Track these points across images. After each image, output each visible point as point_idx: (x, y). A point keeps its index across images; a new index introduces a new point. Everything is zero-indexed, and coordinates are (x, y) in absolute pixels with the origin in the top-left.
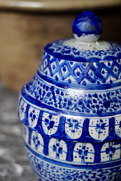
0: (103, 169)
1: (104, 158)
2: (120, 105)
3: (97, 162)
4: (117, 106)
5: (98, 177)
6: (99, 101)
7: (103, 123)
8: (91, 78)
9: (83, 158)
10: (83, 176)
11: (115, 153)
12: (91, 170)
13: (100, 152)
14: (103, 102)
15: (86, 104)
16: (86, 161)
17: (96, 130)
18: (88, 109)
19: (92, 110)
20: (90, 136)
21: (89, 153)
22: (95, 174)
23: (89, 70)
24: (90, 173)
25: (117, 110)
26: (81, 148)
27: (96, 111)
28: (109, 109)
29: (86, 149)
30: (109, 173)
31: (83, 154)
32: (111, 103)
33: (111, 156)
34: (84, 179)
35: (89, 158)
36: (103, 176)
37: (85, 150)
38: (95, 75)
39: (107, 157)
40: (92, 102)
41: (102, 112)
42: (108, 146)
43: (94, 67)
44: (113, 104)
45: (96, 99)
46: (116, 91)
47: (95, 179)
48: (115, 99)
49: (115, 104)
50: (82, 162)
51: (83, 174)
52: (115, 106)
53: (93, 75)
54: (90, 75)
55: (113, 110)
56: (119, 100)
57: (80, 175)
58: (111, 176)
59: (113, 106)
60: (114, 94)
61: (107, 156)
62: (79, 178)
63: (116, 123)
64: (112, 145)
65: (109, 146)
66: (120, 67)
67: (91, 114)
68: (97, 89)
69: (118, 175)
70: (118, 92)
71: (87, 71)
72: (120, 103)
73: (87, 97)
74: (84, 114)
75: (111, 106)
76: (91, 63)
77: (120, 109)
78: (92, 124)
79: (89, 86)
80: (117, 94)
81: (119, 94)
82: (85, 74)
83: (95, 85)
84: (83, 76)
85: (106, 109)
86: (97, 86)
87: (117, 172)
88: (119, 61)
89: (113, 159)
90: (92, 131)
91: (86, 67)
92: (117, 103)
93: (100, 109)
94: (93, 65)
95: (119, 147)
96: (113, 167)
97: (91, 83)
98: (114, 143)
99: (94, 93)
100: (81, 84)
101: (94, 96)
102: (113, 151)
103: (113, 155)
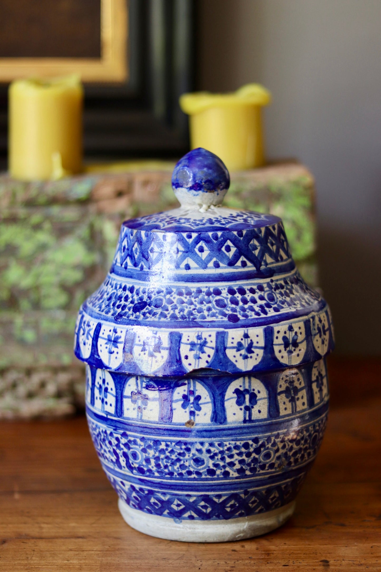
0: (128, 433)
1: (128, 409)
2: (159, 313)
4: (153, 313)
5: (125, 450)
6: (132, 299)
7: (117, 335)
8: (134, 257)
9: (103, 401)
10: (106, 440)
11: (148, 407)
12: (112, 430)
13: (122, 396)
14: (136, 302)
15: (114, 301)
16: (106, 408)
17: (106, 345)
18: (110, 308)
19: (114, 310)
20: (99, 356)
21: (109, 393)
22: (118, 440)
23: (134, 243)
24: (112, 435)
26: (101, 382)
27: (117, 314)
28: (136, 315)
29: (106, 385)
30: (141, 448)
31: (103, 395)
32: (147, 306)
33: (140, 410)
34: (108, 448)
35: (109, 404)
36: (131, 450)
37: (105, 387)
38: (140, 253)
39: (134, 409)
40: (123, 299)
41: (123, 317)
42: (135, 387)
43: (141, 238)
44: (149, 308)
46: (167, 289)
47: (122, 451)
48: (158, 302)
49: (152, 310)
50: (102, 410)
51: (105, 435)
52: (150, 313)
53: (138, 253)
54: (134, 252)
55: (142, 317)
56: (165, 306)
58: (147, 455)
59: (147, 311)
60: (161, 294)
61: (134, 407)
62: (103, 444)
63: (137, 341)
64: (142, 387)
65: (137, 389)
66: (188, 248)
67: (108, 317)
68: (137, 279)
69: (162, 459)
70: (170, 291)
71: (133, 245)
72: (163, 309)
73: (121, 290)
74: (101, 315)
75: (143, 311)
76: (139, 231)
77: (154, 319)
78: (103, 334)
79: (130, 272)
80: (167, 294)
81: (172, 296)
82: (130, 249)
83: (137, 270)
84: (128, 252)
85: (131, 314)
86: (138, 273)
87: (157, 451)
88: (190, 237)
89: (144, 418)
90: (101, 346)
91: (133, 237)
92: (159, 308)
93: (124, 312)
94: (140, 235)
95: (156, 397)
96: (145, 436)
97: (133, 267)
98: (144, 385)
99: (132, 284)
100: (123, 266)
101: (130, 289)
102: (144, 401)
103: (143, 410)
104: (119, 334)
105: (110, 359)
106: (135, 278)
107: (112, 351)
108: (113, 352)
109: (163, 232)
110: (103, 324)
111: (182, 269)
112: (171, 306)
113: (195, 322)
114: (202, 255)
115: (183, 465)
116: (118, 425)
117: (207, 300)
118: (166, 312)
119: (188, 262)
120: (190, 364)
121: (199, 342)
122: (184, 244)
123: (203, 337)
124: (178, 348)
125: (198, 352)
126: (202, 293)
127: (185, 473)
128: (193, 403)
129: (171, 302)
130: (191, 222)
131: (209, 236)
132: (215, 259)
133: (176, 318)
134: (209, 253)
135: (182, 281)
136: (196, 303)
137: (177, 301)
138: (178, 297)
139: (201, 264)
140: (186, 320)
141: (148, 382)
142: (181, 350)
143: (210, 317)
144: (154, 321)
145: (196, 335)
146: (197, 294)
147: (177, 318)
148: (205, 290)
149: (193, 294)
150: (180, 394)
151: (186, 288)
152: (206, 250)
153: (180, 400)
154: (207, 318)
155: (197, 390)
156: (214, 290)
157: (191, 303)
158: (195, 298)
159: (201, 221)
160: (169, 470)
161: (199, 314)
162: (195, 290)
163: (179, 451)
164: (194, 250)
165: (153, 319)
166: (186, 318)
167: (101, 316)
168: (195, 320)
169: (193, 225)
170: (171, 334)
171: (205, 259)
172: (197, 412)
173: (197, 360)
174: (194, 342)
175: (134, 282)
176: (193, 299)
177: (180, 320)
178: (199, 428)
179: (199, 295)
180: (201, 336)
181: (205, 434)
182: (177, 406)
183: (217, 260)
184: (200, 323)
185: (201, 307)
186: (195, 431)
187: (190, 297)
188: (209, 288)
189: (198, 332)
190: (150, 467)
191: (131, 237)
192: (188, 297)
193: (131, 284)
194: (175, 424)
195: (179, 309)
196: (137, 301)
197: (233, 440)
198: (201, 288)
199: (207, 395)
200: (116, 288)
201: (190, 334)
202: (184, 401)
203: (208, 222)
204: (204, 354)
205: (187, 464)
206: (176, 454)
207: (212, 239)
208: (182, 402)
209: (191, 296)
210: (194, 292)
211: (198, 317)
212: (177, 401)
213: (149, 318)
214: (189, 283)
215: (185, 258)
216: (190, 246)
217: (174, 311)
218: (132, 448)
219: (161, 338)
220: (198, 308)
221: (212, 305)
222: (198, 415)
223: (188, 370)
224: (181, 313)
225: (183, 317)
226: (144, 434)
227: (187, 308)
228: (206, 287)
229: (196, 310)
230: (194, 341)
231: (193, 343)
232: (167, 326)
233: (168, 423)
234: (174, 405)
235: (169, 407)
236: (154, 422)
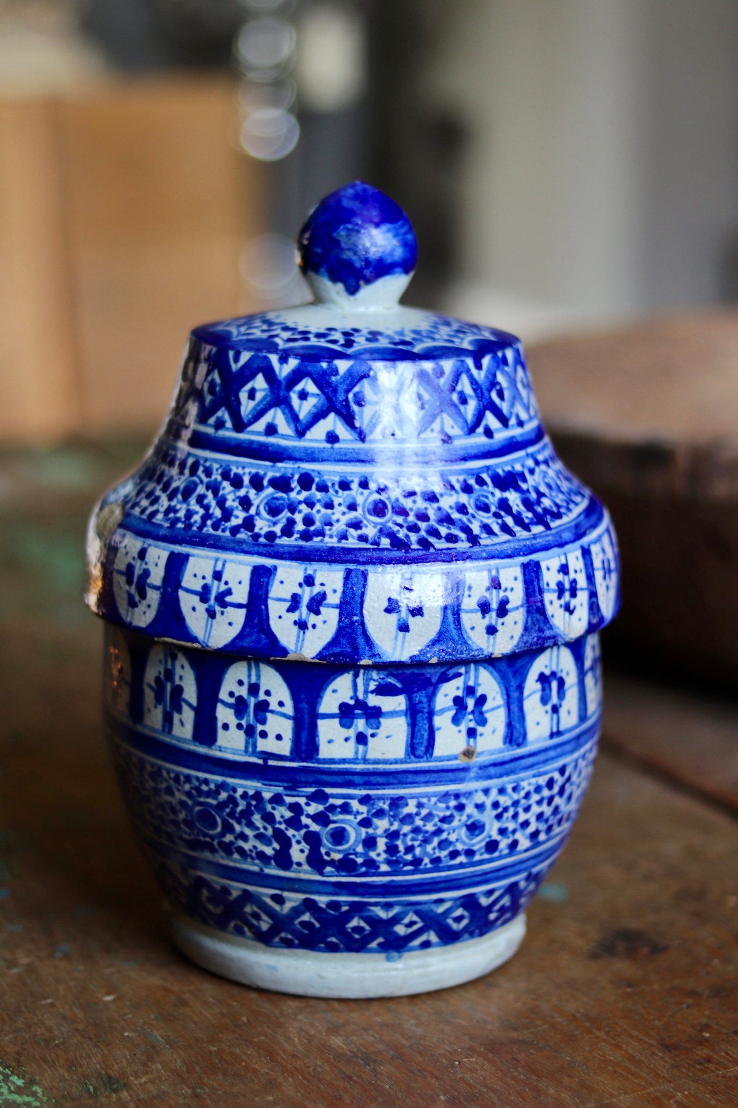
0: (328, 790)
1: (330, 742)
3: (303, 756)
5: (315, 827)
9: (250, 732)
10: (252, 814)
11: (382, 732)
12: (280, 790)
13: (315, 716)
16: (263, 745)
21: (272, 712)
22: (296, 809)
24: (277, 800)
26: (243, 691)
29: (262, 696)
30: (360, 818)
31: (250, 718)
33: (361, 739)
34: (258, 829)
35: (271, 736)
36: (332, 826)
37: (257, 701)
39: (346, 740)
42: (351, 693)
47: (303, 831)
50: (246, 751)
51: (254, 803)
57: (242, 805)
58: (370, 831)
61: (346, 736)
62: (239, 823)
64: (366, 692)
65: (355, 697)
69: (405, 835)
87: (395, 820)
89: (371, 755)
95: (398, 709)
96: (372, 792)
98: (372, 686)
102: (372, 721)
103: (370, 738)
115: (446, 840)
116: (302, 777)
127: (446, 857)
128: (473, 712)
141: (383, 679)
150: (448, 697)
153: (449, 709)
155: (479, 685)
160: (414, 856)
163: (442, 814)
172: (480, 729)
178: (484, 761)
181: (492, 770)
182: (443, 722)
186: (475, 769)
190: (373, 854)
194: (440, 759)
197: (534, 776)
199: (497, 693)
202: (457, 710)
205: (453, 838)
206: (436, 819)
208: (453, 712)
212: (443, 711)
218: (334, 822)
222: (481, 735)
226: (370, 789)
233: (425, 759)
234: (438, 721)
235: (427, 727)
236: (396, 762)
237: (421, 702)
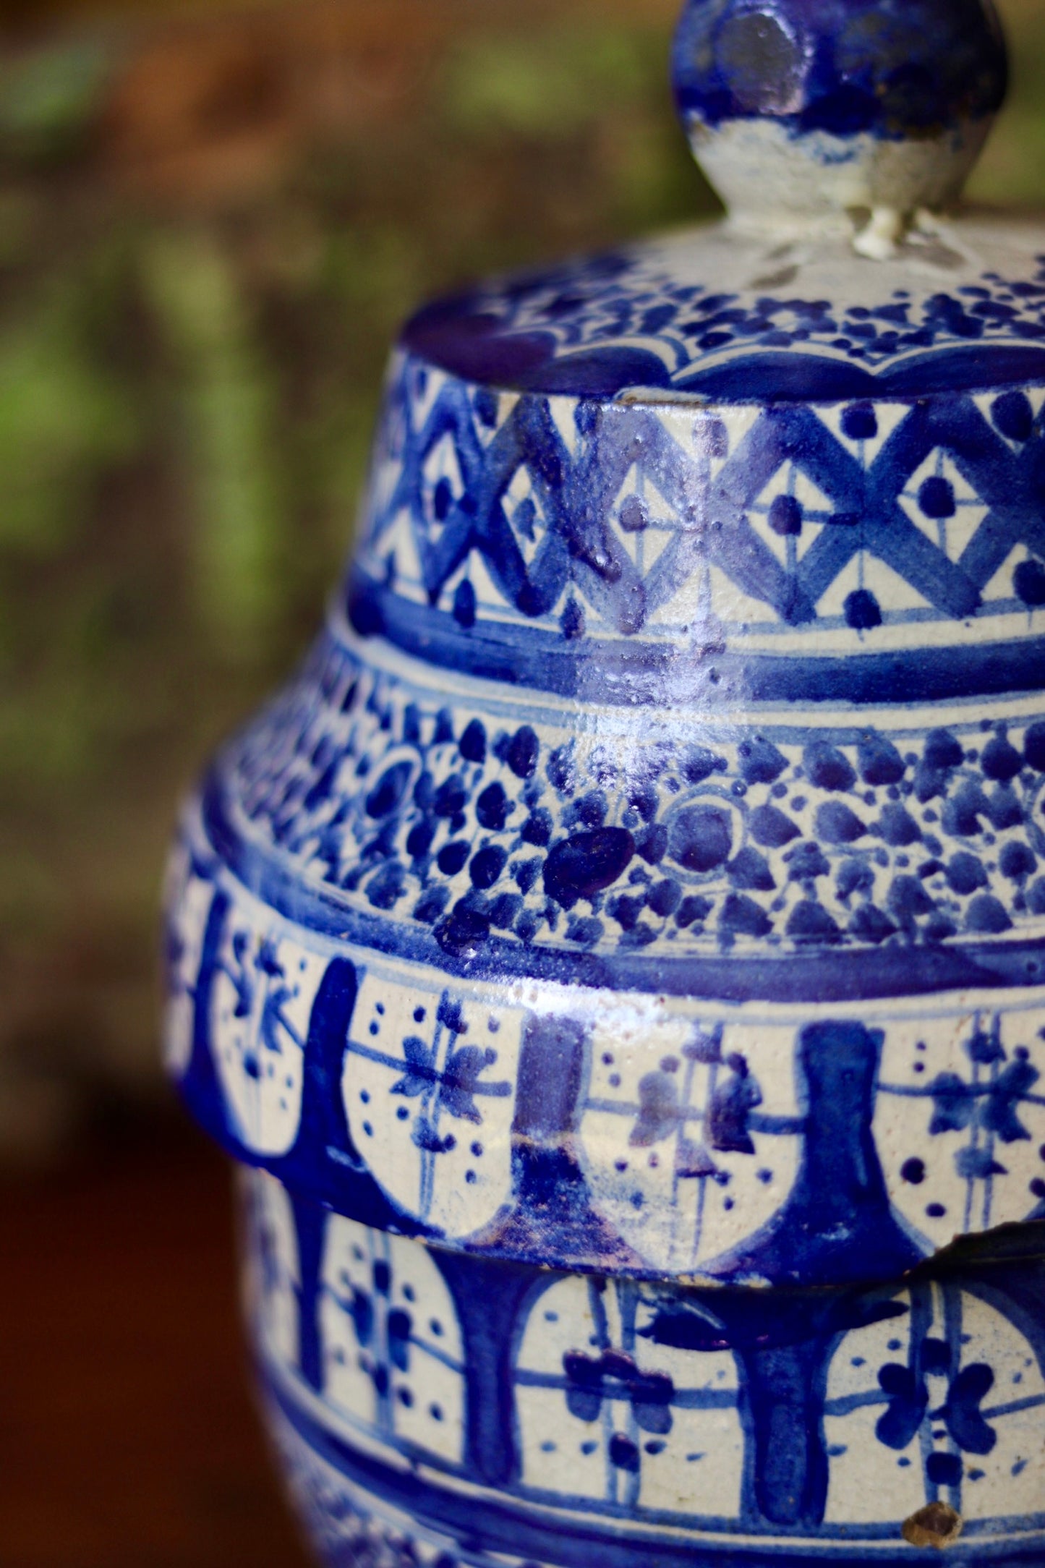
1: (548, 1447)
2: (720, 903)
4: (679, 906)
6: (534, 813)
7: (462, 1041)
8: (517, 554)
9: (381, 1380)
11: (677, 1442)
12: (449, 1544)
13: (506, 1374)
14: (559, 832)
15: (411, 818)
16: (406, 1423)
17: (400, 1100)
18: (396, 869)
19: (425, 883)
20: (356, 1158)
21: (419, 1343)
23: (511, 472)
25: (658, 948)
26: (364, 1277)
27: (449, 909)
28: (571, 920)
29: (397, 1298)
31: (380, 1346)
32: (637, 861)
33: (623, 1453)
35: (421, 1405)
37: (389, 1307)
38: (552, 528)
39: (586, 1449)
40: (470, 810)
41: (494, 931)
42: (590, 1328)
43: (555, 440)
44: (650, 869)
45: (513, 786)
46: (746, 750)
48: (703, 833)
49: (667, 883)
50: (376, 1429)
52: (660, 900)
53: (540, 533)
54: (514, 527)
55: (613, 929)
56: (745, 854)
59: (637, 891)
60: (714, 779)
61: (585, 1439)
63: (597, 1085)
64: (629, 1331)
65: (601, 1339)
66: (860, 494)
67: (391, 925)
68: (547, 688)
70: (770, 761)
71: (497, 480)
72: (739, 880)
73: (451, 749)
74: (347, 909)
75: (617, 895)
76: (535, 398)
77: (694, 946)
78: (374, 1029)
79: (494, 642)
80: (752, 782)
81: (780, 791)
82: (483, 507)
83: (541, 635)
84: (466, 525)
85: (543, 908)
86: (551, 655)
88: (861, 425)
89: (651, 1499)
90: (365, 1098)
91: (497, 437)
92: (710, 873)
93: (490, 894)
94: (547, 423)
95: (718, 1385)
97: (516, 612)
98: (644, 1317)
99: (519, 717)
100: (446, 604)
101: (506, 748)
102: (650, 1411)
103: (645, 1456)
104: (475, 1038)
105: (426, 1181)
106: (531, 682)
107: (442, 1137)
108: (450, 1143)
109: (696, 405)
110: (363, 969)
111: (828, 623)
112: (787, 858)
113: (952, 950)
114: (943, 532)
116: (491, 1526)
117: (997, 805)
118: (762, 899)
119: (861, 579)
120: (936, 1211)
121: (986, 1074)
122: (831, 474)
123: (1010, 1043)
124: (857, 1118)
125: (983, 1133)
126: (966, 765)
128: (941, 1414)
129: (783, 831)
130: (840, 327)
131: (976, 416)
132: (1019, 554)
133: (830, 932)
134: (987, 519)
135: (836, 696)
136: (934, 829)
137: (819, 824)
138: (818, 796)
139: (941, 585)
140: (894, 942)
141: (670, 1301)
142: (879, 1128)
143: (1029, 911)
144: (693, 961)
145: (967, 1032)
146: (933, 773)
147: (835, 929)
148: (976, 742)
149: (910, 774)
150: (864, 1368)
151: (867, 738)
152: (965, 502)
153: (867, 1400)
154: (1017, 920)
155: (966, 1339)
156: (1030, 740)
157: (906, 832)
158: (924, 798)
159: (896, 313)
161: (965, 901)
162: (917, 747)
164: (896, 508)
165: (685, 946)
166: (889, 929)
167: (344, 915)
168: (948, 941)
169: (857, 344)
170: (813, 1037)
171: (964, 557)
172: (970, 1461)
173: (980, 1184)
174: (955, 1078)
175: (530, 708)
176: (913, 806)
177: (857, 944)
178: (988, 1546)
179: (947, 776)
180: (996, 1036)
182: (852, 1431)
183: (1036, 557)
184: (980, 960)
185: (965, 849)
187: (894, 794)
188: (1002, 728)
189: (977, 1013)
191: (486, 436)
192: (881, 792)
193: (508, 715)
194: (840, 1531)
195: (835, 868)
196: (566, 825)
198: (952, 732)
199: (1029, 1362)
200: (412, 735)
201: (929, 1031)
202: (891, 1402)
203: (941, 320)
204: (1019, 1145)
207: (995, 429)
208: (880, 1410)
209: (898, 786)
210: (912, 758)
211: (960, 916)
213: (662, 936)
214: (878, 705)
215: (844, 560)
216: (871, 485)
217: (810, 887)
219: (752, 1065)
220: (953, 858)
221: (1029, 835)
222: (976, 1475)
223: (928, 1242)
224: (856, 899)
225: (870, 924)
227: (883, 861)
228: (985, 725)
229: (940, 877)
230: (952, 1070)
231: (950, 1084)
232: (781, 991)
233: (799, 1526)
234: (834, 1429)
235: (801, 1442)
236: (717, 1525)
237: (783, 1375)
